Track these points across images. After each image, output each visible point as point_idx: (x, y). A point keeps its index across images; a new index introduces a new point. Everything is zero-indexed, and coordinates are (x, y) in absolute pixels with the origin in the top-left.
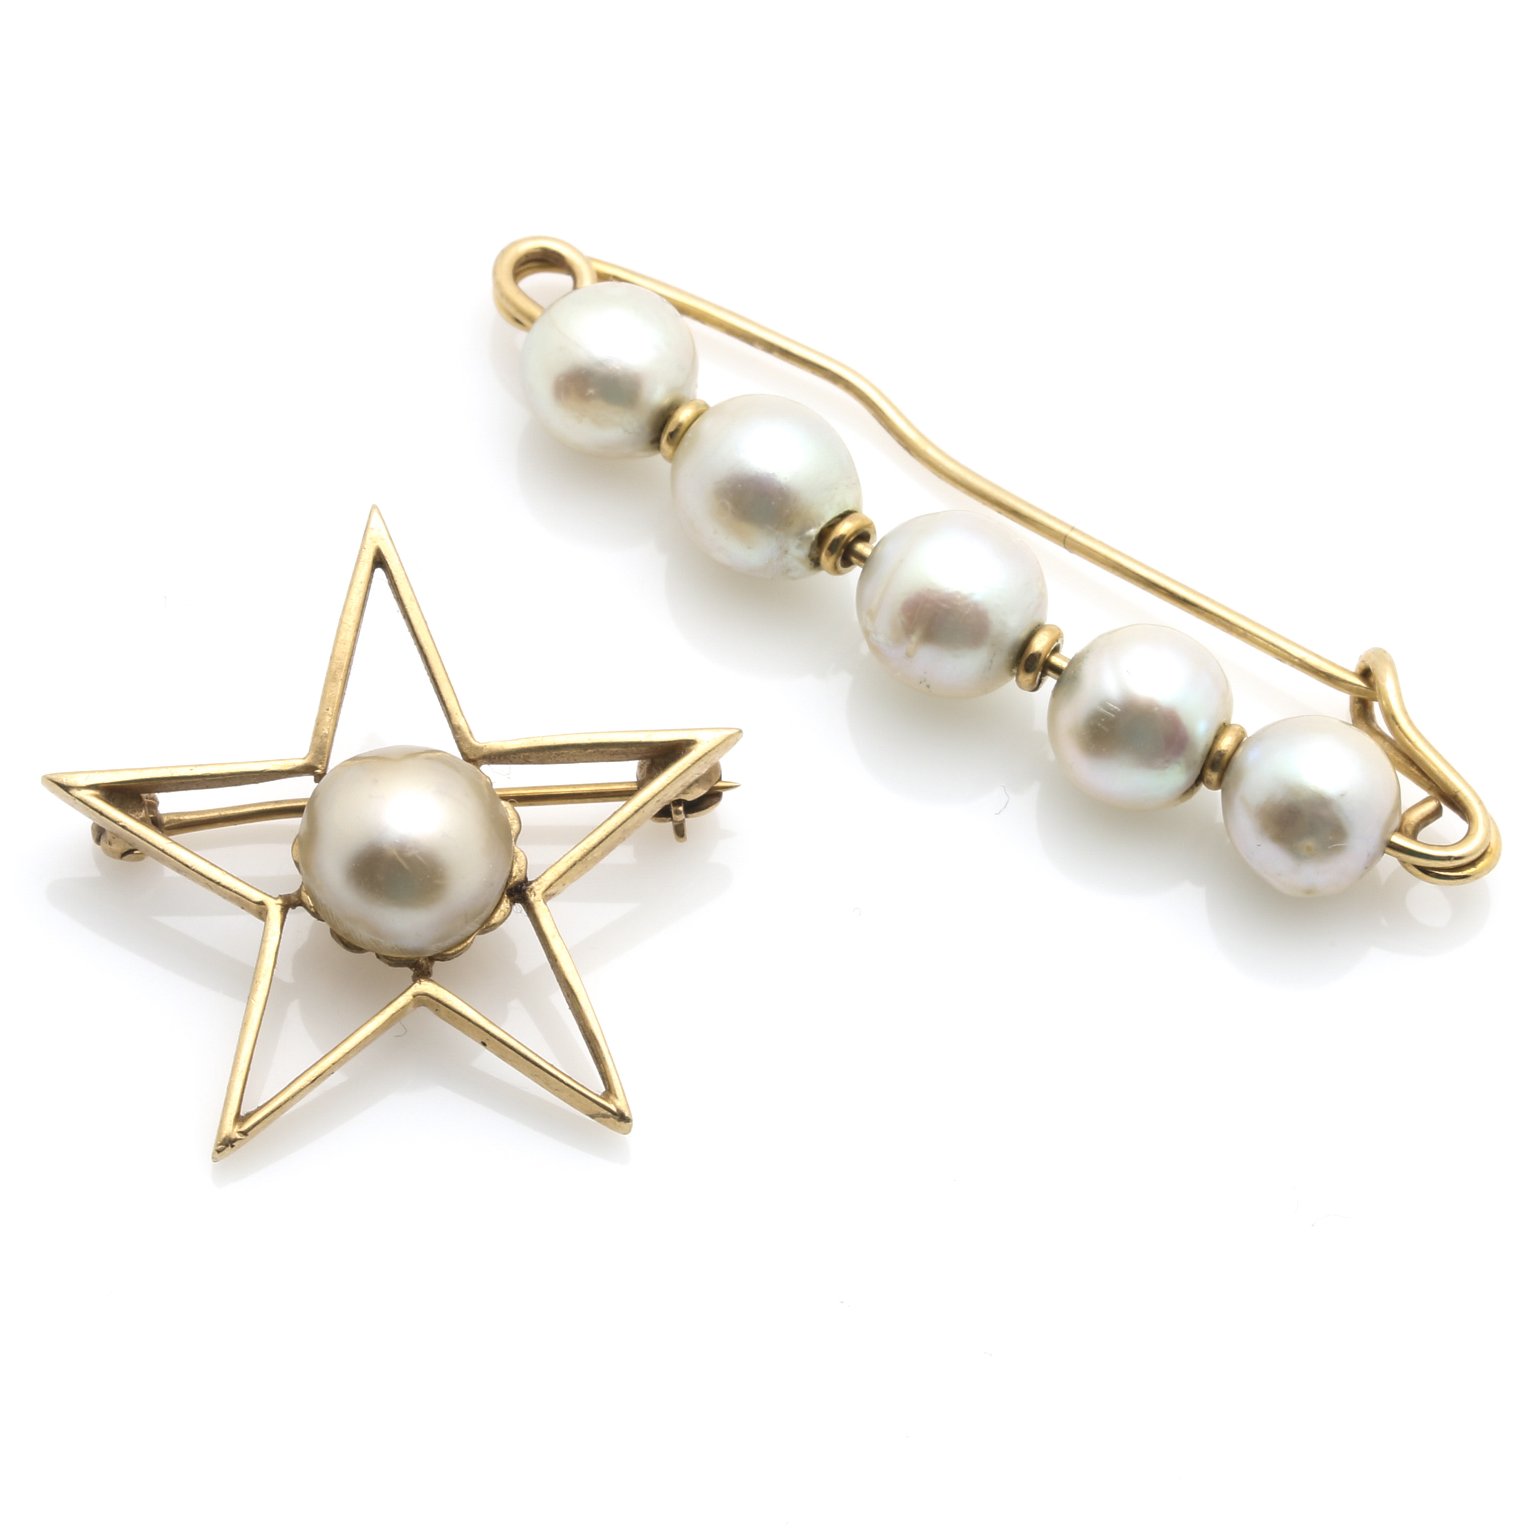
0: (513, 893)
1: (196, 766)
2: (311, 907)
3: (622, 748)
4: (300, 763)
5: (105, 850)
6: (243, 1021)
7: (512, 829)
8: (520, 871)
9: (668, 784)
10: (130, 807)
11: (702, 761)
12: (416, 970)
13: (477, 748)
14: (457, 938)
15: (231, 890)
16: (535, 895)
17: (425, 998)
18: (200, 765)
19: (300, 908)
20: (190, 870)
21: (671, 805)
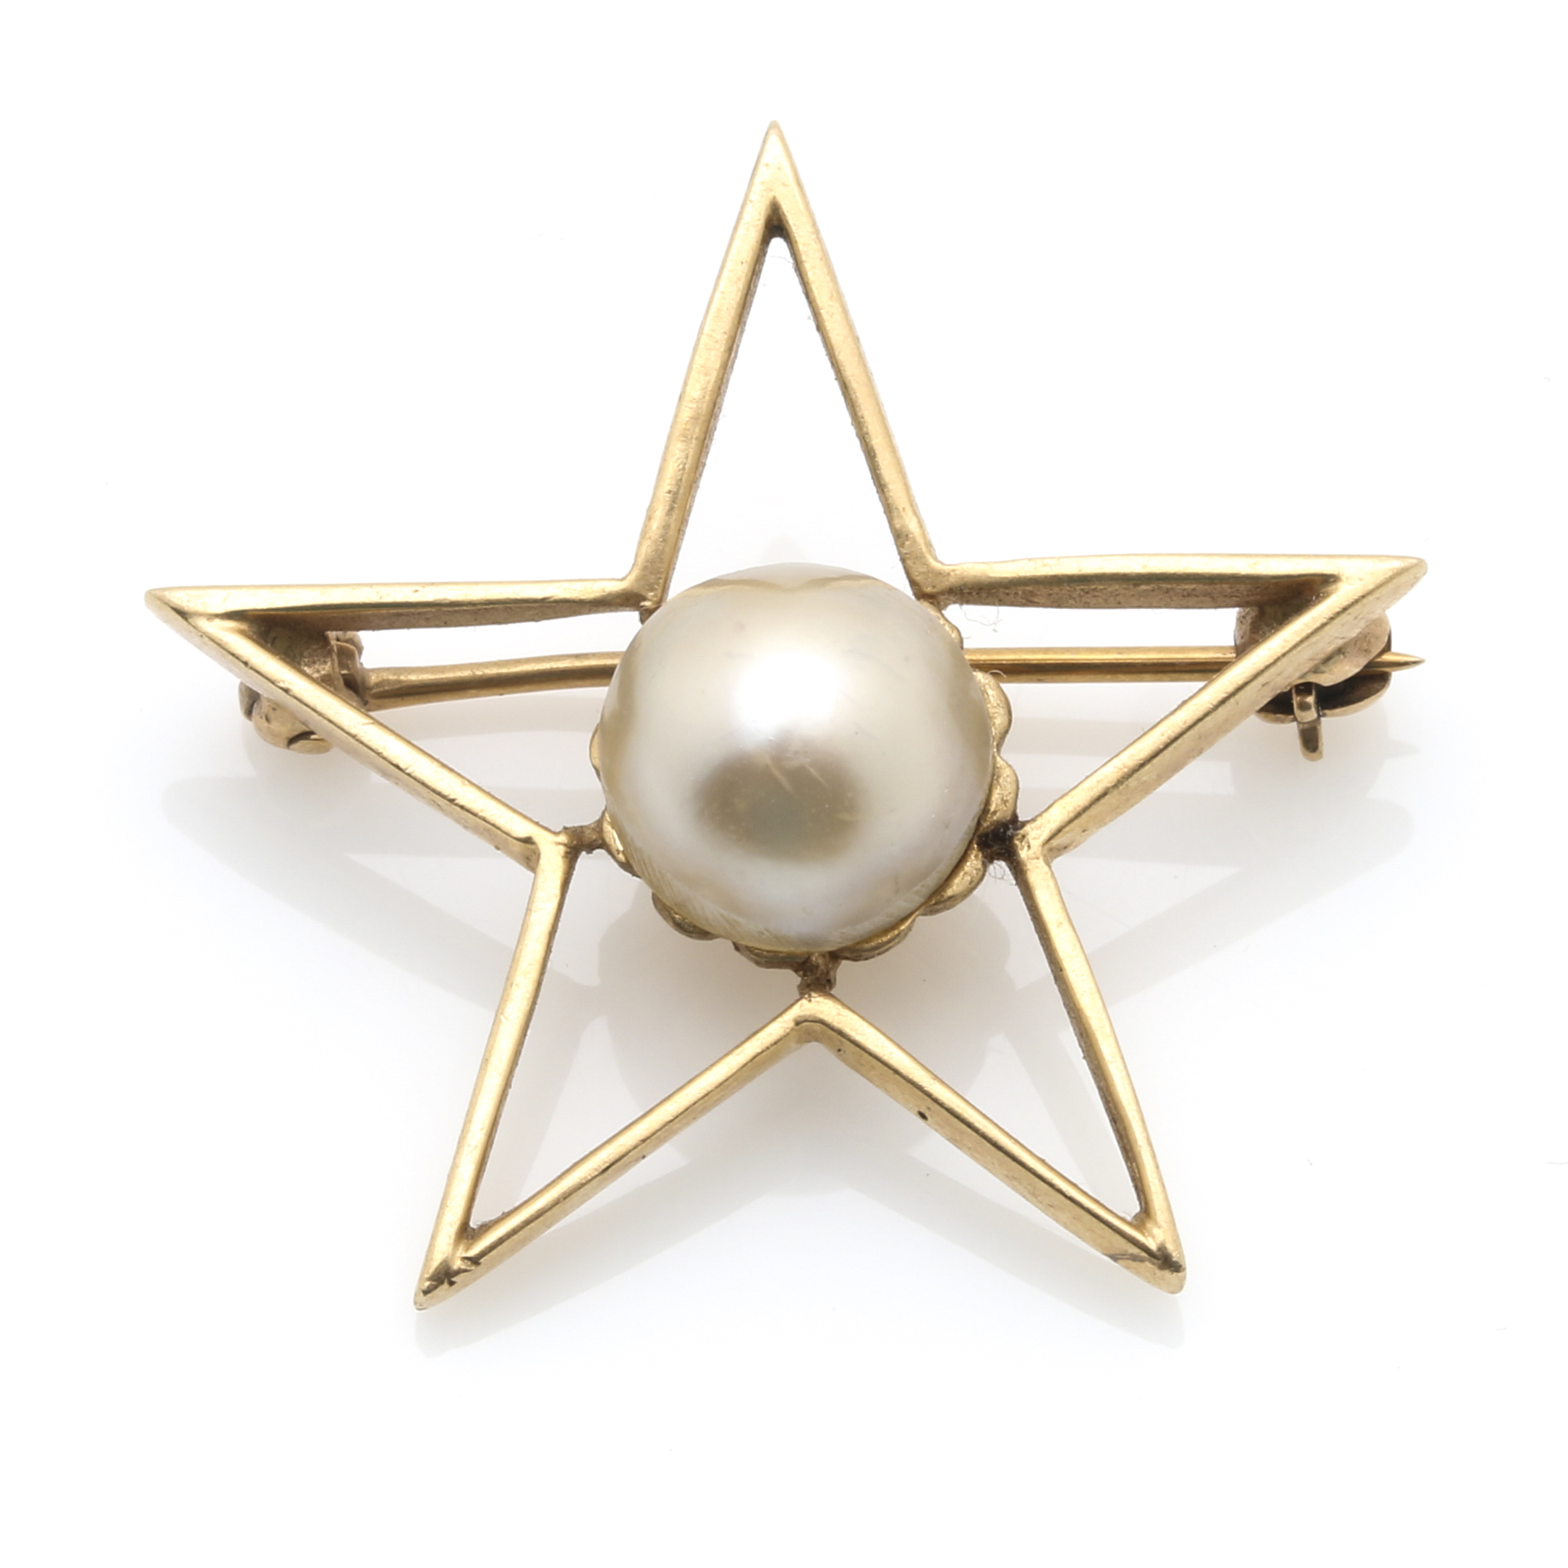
0: (990, 842)
1: (424, 584)
2: (618, 851)
3: (1205, 584)
4: (616, 587)
5: (259, 730)
6: (484, 1055)
7: (994, 724)
8: (1005, 802)
9: (1284, 655)
10: (306, 653)
11: (1349, 614)
12: (805, 975)
13: (939, 574)
14: (881, 920)
15: (475, 815)
16: (1029, 847)
17: (817, 1027)
18: (433, 584)
19: (599, 852)
20: (403, 774)
21: (1294, 691)
